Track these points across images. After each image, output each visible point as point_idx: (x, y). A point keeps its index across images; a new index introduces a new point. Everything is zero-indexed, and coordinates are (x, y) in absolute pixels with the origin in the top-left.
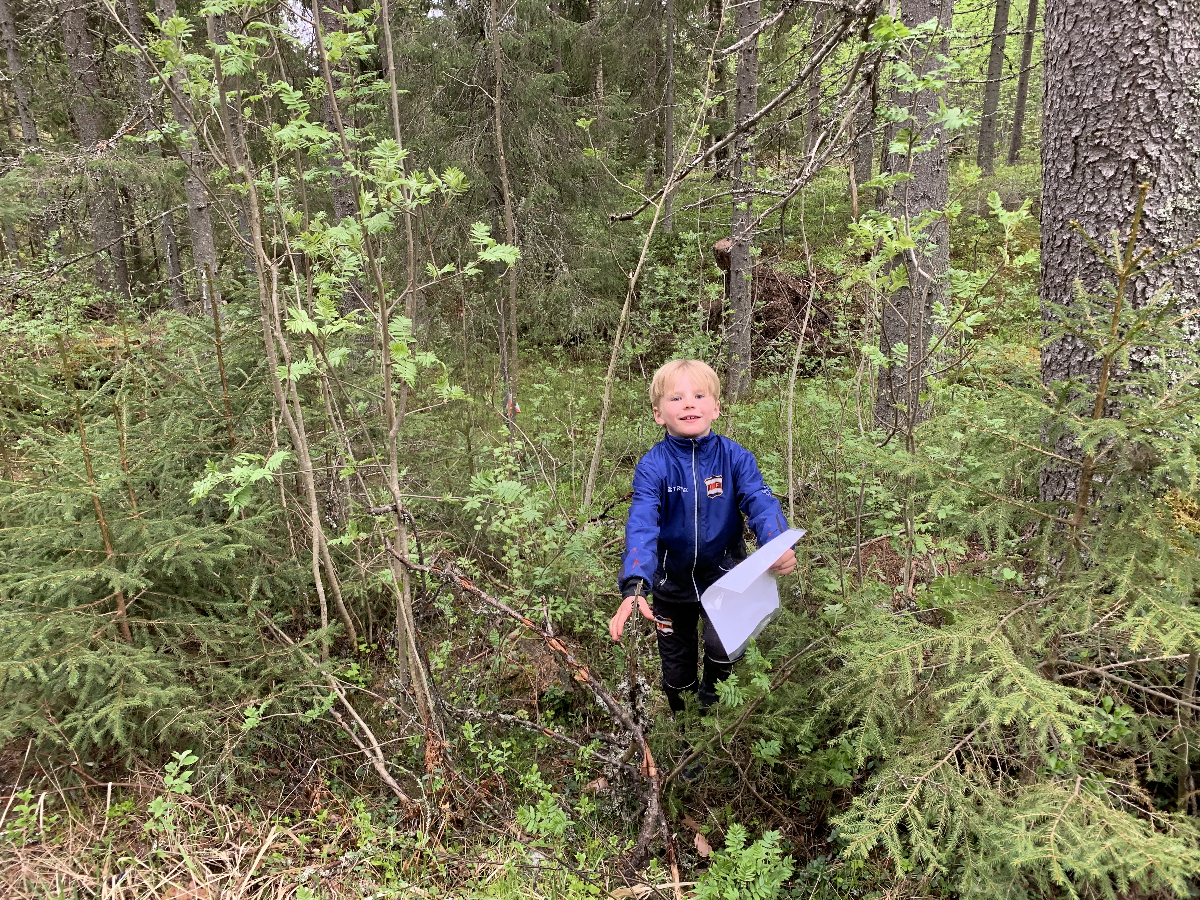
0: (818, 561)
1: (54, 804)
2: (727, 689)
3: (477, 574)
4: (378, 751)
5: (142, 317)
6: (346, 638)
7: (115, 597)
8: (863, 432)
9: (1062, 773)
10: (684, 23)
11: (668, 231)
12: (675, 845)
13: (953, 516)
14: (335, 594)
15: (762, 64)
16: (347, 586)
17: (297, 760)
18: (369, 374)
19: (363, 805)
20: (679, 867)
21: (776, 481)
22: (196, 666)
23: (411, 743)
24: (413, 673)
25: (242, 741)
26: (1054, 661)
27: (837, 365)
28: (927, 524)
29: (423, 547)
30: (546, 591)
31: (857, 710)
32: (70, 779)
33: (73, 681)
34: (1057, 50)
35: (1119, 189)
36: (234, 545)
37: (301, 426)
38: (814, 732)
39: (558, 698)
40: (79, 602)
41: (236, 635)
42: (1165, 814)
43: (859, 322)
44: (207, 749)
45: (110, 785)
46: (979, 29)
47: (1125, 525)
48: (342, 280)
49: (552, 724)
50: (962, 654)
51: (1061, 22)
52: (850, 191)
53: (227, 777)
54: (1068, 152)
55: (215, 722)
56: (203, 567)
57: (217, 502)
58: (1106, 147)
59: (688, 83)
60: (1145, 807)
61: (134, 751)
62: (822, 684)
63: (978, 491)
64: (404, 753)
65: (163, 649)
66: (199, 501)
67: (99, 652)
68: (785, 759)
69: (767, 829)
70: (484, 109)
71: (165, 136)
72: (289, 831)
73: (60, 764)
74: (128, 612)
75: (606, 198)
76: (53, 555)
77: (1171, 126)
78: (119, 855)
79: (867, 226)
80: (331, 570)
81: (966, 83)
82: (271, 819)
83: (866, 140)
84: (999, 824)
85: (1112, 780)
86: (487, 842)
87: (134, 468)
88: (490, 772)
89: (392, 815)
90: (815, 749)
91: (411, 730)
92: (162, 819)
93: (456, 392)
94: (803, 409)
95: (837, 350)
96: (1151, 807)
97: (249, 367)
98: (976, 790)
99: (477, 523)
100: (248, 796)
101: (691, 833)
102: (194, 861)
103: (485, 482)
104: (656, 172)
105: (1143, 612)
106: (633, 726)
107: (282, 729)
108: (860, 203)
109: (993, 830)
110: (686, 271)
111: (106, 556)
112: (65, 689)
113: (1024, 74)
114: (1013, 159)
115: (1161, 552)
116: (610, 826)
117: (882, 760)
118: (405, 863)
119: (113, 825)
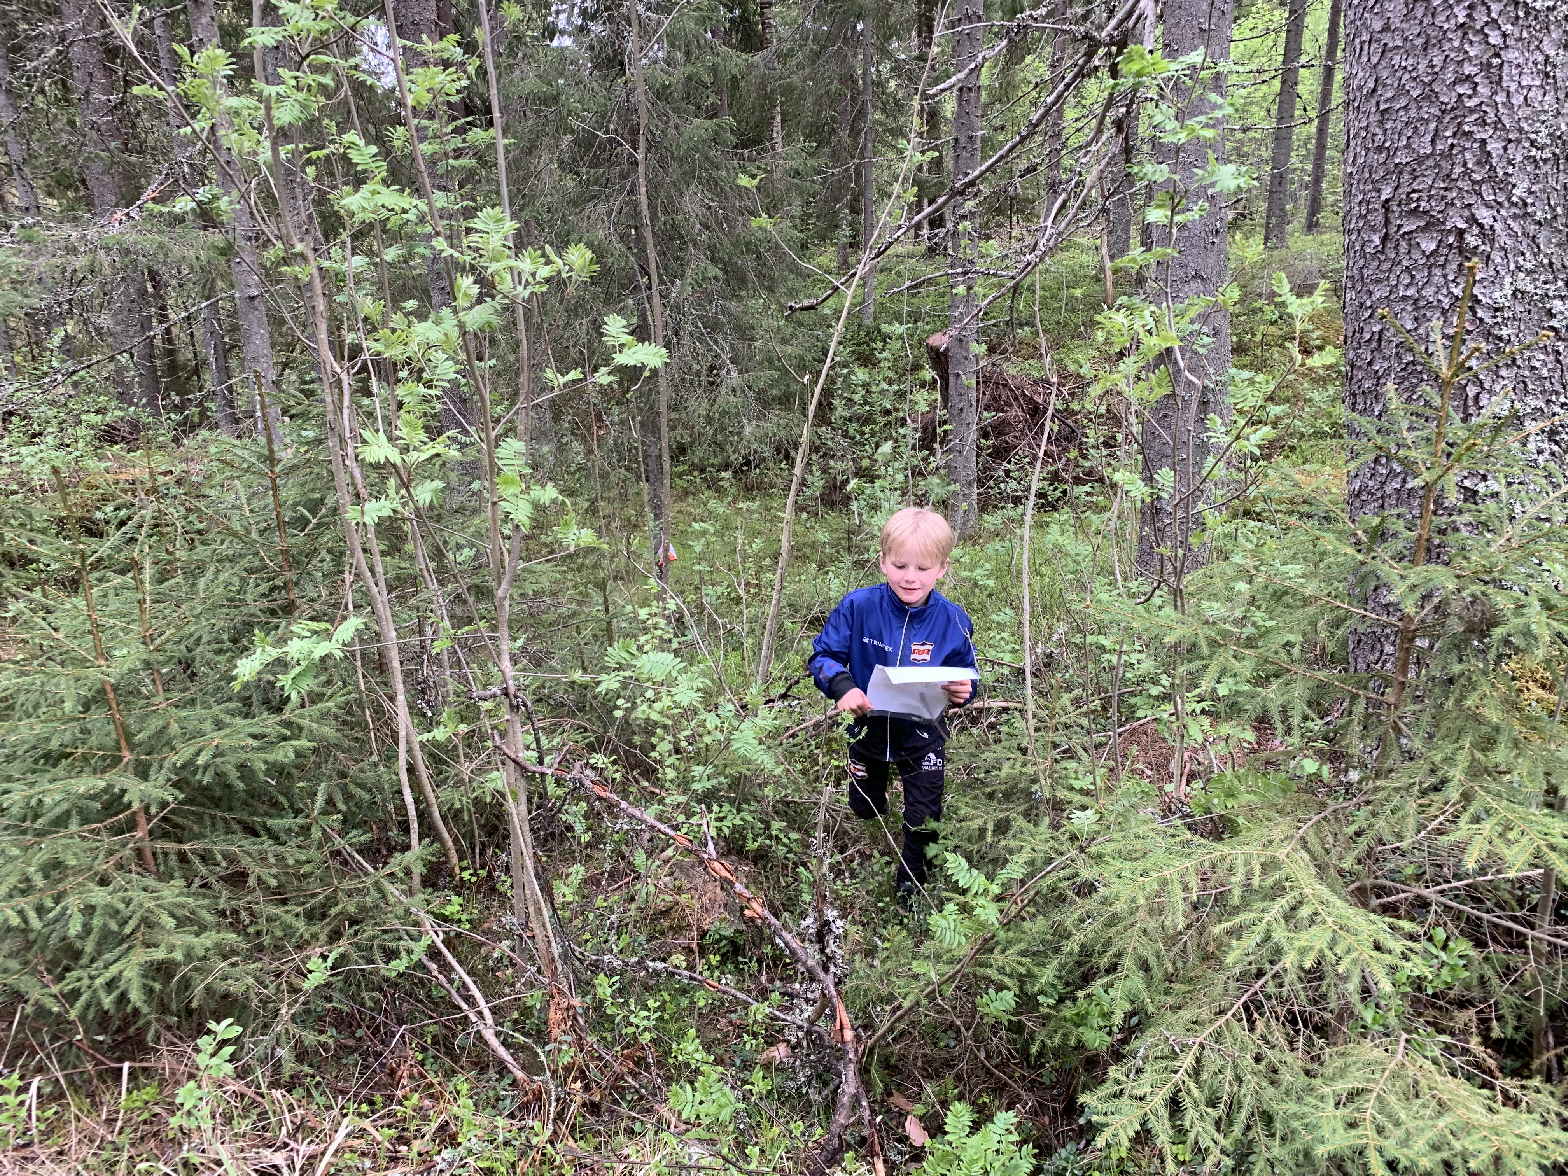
0: (1064, 752)
1: (51, 1093)
2: (944, 923)
3: (618, 776)
4: (487, 1013)
5: (176, 440)
6: (444, 863)
7: (134, 813)
8: (1120, 583)
9: (1381, 1029)
10: (885, 53)
11: (868, 322)
12: (879, 1131)
13: (1237, 692)
14: (429, 806)
15: (987, 105)
16: (445, 794)
17: (378, 1027)
18: (475, 512)
19: (466, 1086)
20: (885, 1161)
21: (1009, 647)
22: (242, 903)
23: (530, 1002)
24: (531, 909)
25: (304, 1004)
26: (1368, 882)
27: (1088, 494)
28: (1203, 704)
29: (543, 739)
30: (708, 798)
31: (1114, 950)
32: (72, 1059)
33: (75, 928)
34: (1360, 88)
35: (1443, 266)
36: (294, 742)
37: (382, 584)
38: (1060, 978)
39: (725, 938)
40: (85, 821)
41: (297, 861)
42: (1516, 1082)
43: (1114, 438)
44: (257, 1015)
45: (126, 1066)
46: (1264, 60)
47: (1458, 702)
48: (433, 392)
49: (717, 973)
50: (1249, 875)
51: (1365, 52)
52: (1103, 269)
53: (283, 1053)
54: (1377, 219)
55: (268, 979)
56: (253, 771)
57: (272, 684)
58: (1425, 212)
59: (891, 131)
60: (1491, 1073)
61: (158, 1020)
62: (1068, 916)
63: (1266, 661)
64: (521, 1014)
65: (197, 882)
66: (246, 685)
67: (111, 888)
68: (1022, 1014)
69: (999, 1108)
70: (625, 166)
71: (200, 203)
72: (366, 1124)
73: (59, 1038)
74: (151, 833)
75: (785, 280)
76: (52, 759)
77: (1506, 185)
78: (138, 1159)
79: (1120, 318)
80: (423, 772)
81: (1249, 129)
82: (343, 1108)
83: (1122, 203)
84: (1299, 1099)
85: (1447, 1038)
86: (631, 1132)
87: (158, 642)
88: (635, 1039)
89: (505, 1098)
90: (1061, 1000)
91: (530, 985)
92: (195, 1111)
93: (587, 537)
94: (1043, 553)
95: (1089, 474)
96: (1498, 1073)
97: (314, 506)
98: (1270, 1053)
99: (617, 708)
100: (313, 1077)
101: (901, 1115)
102: (238, 1167)
103: (625, 655)
104: (851, 245)
105: (1483, 816)
106: (822, 975)
107: (359, 986)
108: (1116, 284)
109: (1292, 1107)
110: (890, 374)
111: (121, 759)
112: (64, 939)
113: (1323, 117)
114: (1312, 226)
115: (1503, 738)
116: (794, 1108)
117: (1149, 1016)
118: (521, 1163)
119: (130, 1119)
